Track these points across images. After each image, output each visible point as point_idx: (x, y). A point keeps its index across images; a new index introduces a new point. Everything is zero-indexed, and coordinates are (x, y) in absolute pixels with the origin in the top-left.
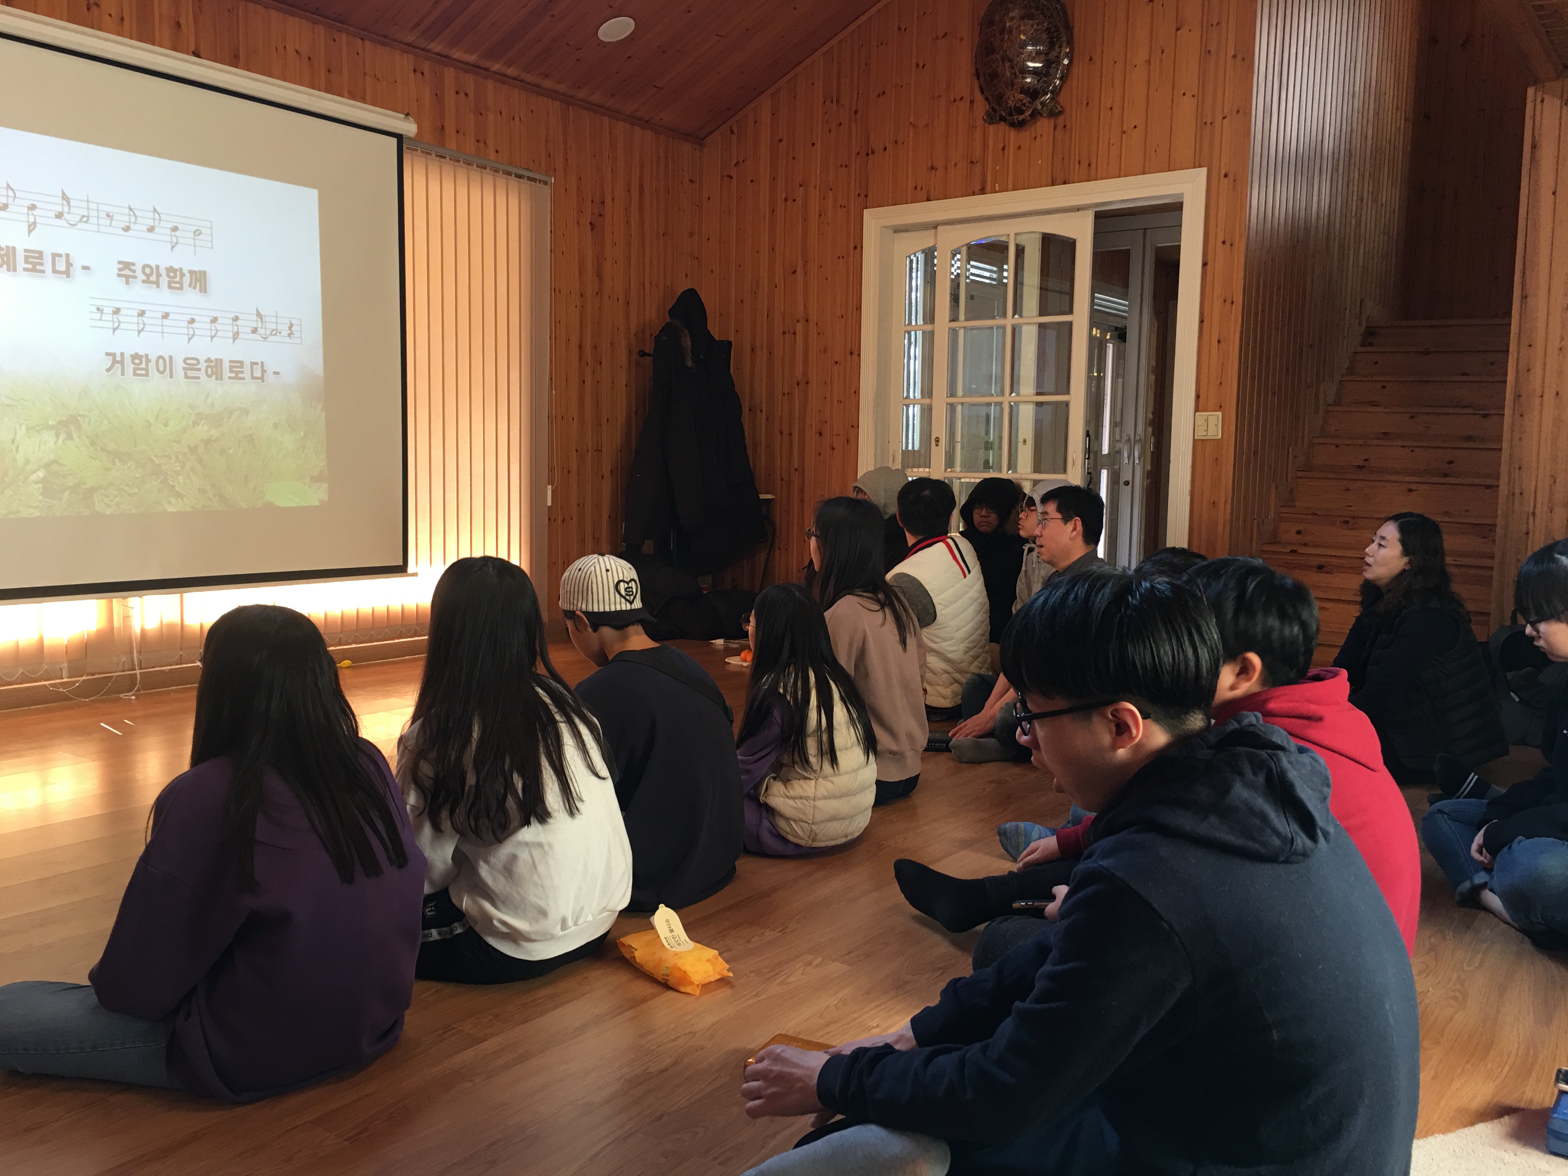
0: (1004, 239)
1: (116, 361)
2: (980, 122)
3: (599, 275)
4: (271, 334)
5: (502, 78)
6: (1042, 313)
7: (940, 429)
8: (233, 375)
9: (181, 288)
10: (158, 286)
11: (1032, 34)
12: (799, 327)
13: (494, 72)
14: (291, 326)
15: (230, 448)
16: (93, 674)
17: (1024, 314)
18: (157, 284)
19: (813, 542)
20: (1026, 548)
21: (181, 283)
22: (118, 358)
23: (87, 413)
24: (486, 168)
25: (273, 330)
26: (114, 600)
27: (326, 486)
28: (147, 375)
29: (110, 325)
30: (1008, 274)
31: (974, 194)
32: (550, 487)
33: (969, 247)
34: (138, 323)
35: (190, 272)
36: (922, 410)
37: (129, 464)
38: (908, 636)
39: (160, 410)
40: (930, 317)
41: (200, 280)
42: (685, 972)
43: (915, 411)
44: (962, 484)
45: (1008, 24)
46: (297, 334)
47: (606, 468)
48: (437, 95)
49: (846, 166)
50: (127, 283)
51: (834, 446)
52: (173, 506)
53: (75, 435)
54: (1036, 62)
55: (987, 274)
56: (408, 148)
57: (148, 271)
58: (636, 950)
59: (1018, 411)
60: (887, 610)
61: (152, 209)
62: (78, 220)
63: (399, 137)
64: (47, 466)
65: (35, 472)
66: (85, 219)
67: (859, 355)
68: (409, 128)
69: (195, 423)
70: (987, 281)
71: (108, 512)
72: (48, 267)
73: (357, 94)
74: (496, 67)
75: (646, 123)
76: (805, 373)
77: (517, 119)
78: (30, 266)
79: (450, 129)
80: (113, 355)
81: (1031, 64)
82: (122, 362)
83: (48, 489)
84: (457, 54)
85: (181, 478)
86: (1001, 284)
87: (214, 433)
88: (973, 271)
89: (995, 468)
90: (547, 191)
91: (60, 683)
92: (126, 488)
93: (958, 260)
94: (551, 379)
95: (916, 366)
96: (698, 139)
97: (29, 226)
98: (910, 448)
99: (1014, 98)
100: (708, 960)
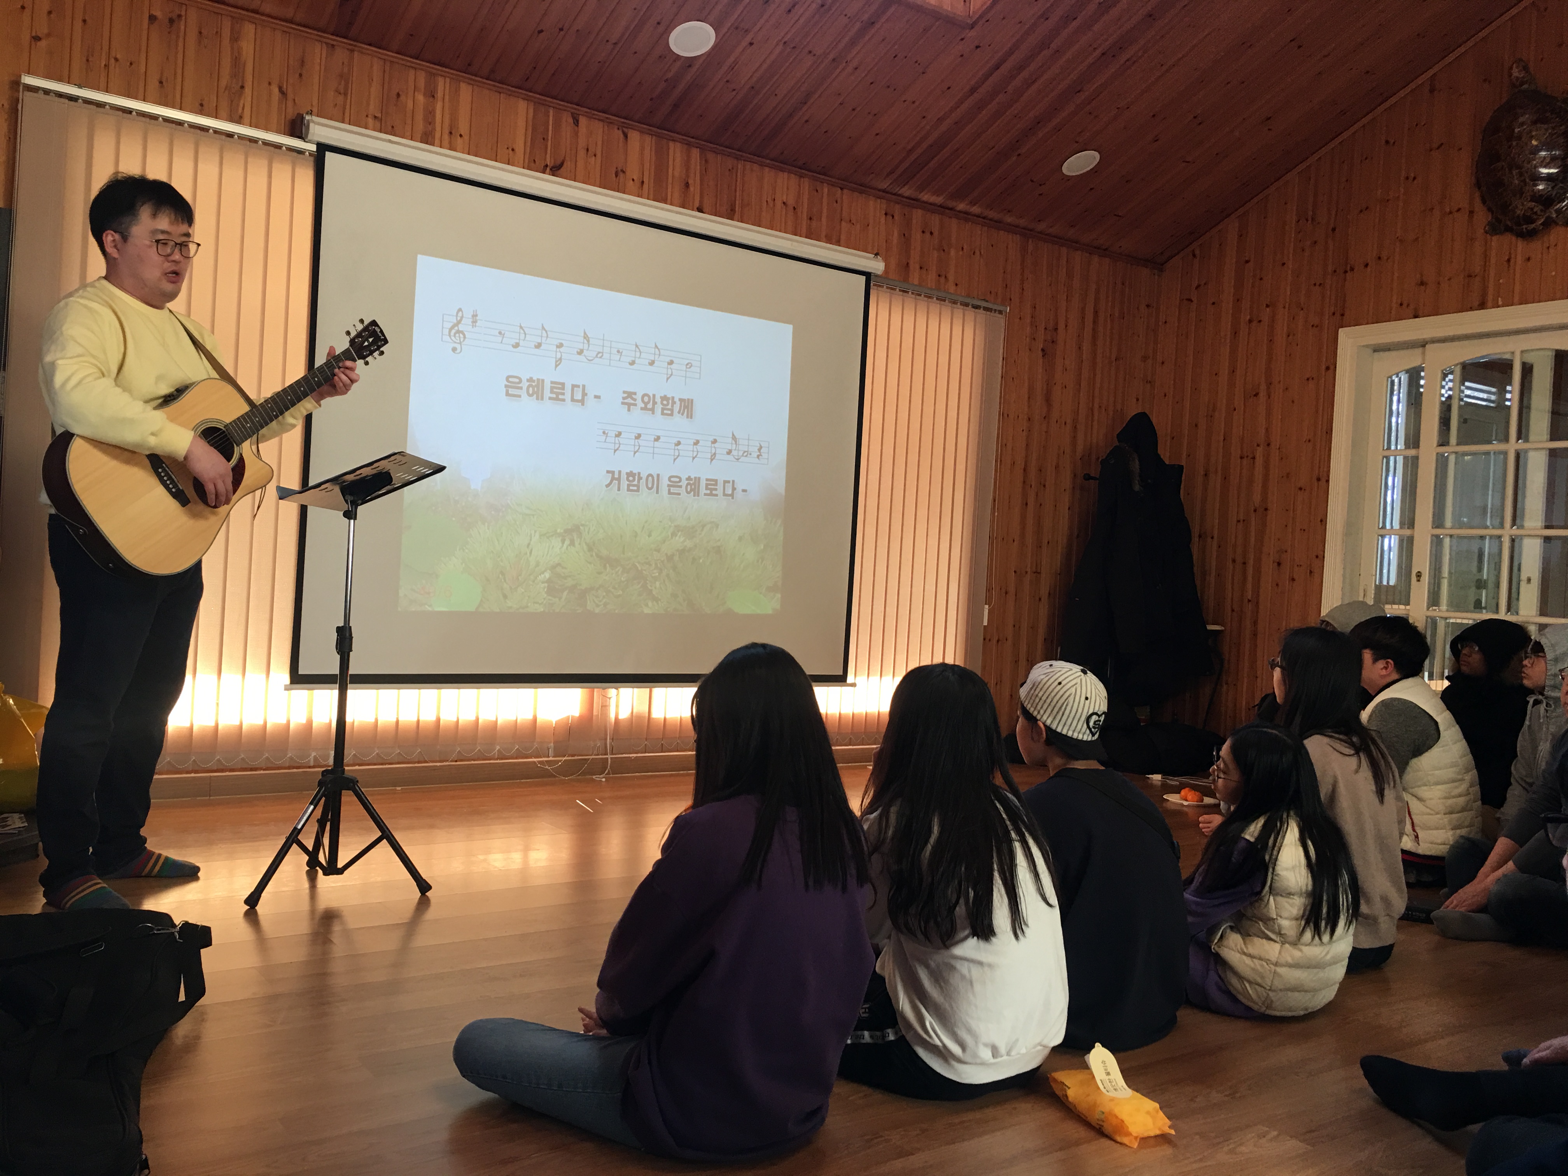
0: (1507, 356)
1: (614, 477)
2: (1480, 232)
3: (1048, 400)
4: (743, 456)
5: (966, 216)
6: (1553, 438)
7: (1422, 562)
8: (708, 492)
9: (672, 415)
10: (653, 413)
11: (1546, 138)
12: (1259, 452)
13: (960, 212)
14: (761, 447)
15: (700, 558)
16: (573, 756)
17: (1532, 437)
18: (653, 410)
19: (1277, 673)
20: (1531, 700)
21: (672, 410)
22: (616, 476)
23: (587, 523)
24: (945, 301)
25: (745, 452)
26: (595, 690)
27: (779, 596)
28: (638, 491)
29: (612, 446)
30: (1512, 396)
31: (1471, 309)
32: (987, 606)
33: (1465, 366)
34: (634, 445)
35: (681, 400)
36: (1401, 541)
37: (617, 570)
38: (1386, 786)
39: (646, 522)
40: (1413, 440)
41: (687, 407)
42: (1123, 1121)
43: (1391, 543)
44: (1448, 625)
45: (1516, 130)
46: (765, 456)
47: (1044, 591)
48: (904, 235)
49: (1320, 285)
50: (629, 410)
51: (1295, 577)
52: (649, 608)
53: (577, 543)
54: (1550, 168)
55: (1485, 396)
56: (874, 285)
57: (646, 399)
58: (1069, 1088)
59: (1520, 547)
60: (1361, 755)
61: (654, 346)
62: (595, 356)
63: (868, 275)
64: (553, 568)
65: (543, 573)
66: (599, 354)
67: (1328, 481)
68: (877, 266)
69: (674, 534)
70: (1484, 403)
71: (597, 611)
72: (568, 396)
73: (833, 239)
74: (961, 206)
75: (1103, 251)
76: (1265, 499)
77: (978, 253)
78: (554, 396)
79: (914, 266)
80: (613, 473)
81: (1544, 171)
82: (619, 479)
83: (552, 590)
84: (926, 197)
85: (658, 584)
86: (1501, 408)
87: (689, 544)
88: (1468, 392)
89: (1488, 608)
90: (1001, 320)
91: (546, 761)
92: (613, 590)
93: (1450, 381)
94: (995, 501)
95: (1394, 496)
96: (1157, 264)
97: (556, 362)
98: (1385, 583)
99: (1521, 207)
100: (1148, 1113)
